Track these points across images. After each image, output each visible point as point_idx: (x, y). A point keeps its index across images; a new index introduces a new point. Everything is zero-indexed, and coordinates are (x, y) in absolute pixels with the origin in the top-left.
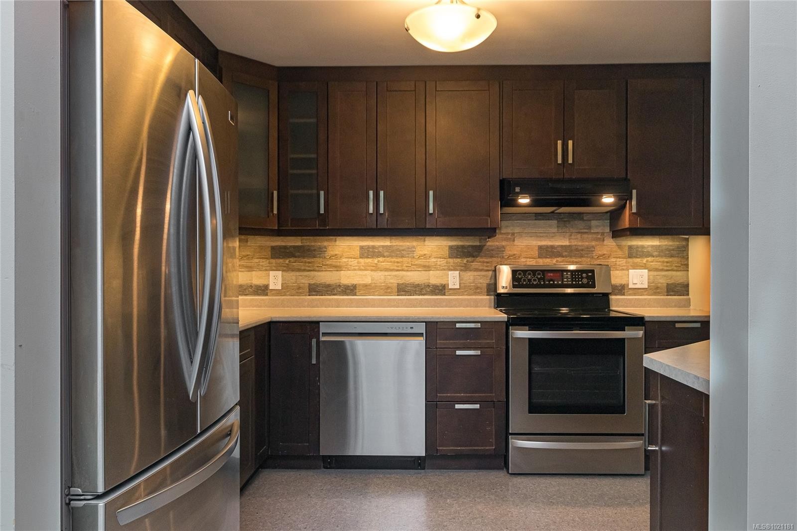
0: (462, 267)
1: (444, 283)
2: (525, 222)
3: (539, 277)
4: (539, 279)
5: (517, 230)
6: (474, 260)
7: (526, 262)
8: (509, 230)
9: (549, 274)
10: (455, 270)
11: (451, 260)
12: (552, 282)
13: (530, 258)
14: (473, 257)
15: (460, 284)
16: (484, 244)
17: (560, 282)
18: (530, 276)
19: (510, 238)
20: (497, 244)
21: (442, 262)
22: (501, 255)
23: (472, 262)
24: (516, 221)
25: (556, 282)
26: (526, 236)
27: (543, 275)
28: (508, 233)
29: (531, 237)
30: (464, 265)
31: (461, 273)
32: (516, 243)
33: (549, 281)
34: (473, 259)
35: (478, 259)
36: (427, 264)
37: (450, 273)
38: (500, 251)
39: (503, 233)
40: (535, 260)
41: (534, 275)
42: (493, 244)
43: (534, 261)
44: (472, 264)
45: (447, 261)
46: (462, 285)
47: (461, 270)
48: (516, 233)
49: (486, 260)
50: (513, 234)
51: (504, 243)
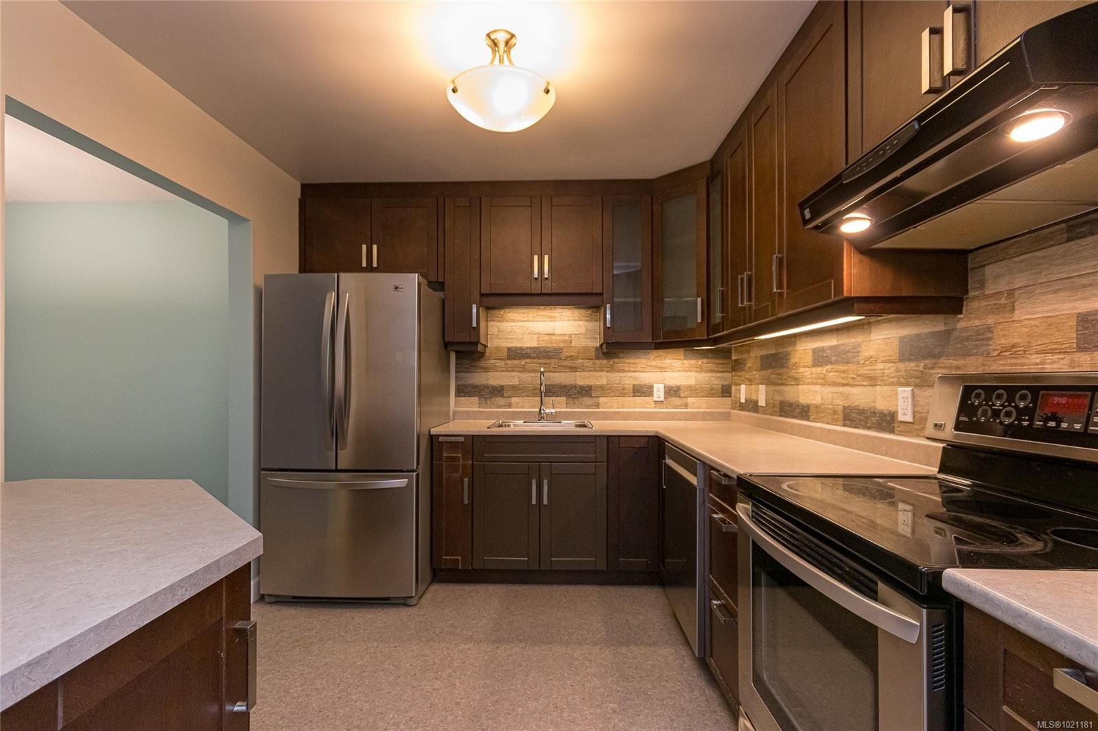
0: (918, 378)
1: (893, 409)
2: (1038, 254)
3: (1022, 405)
4: (1021, 412)
5: (1020, 281)
6: (935, 363)
7: (1042, 363)
8: (1002, 286)
9: (1056, 399)
10: (907, 385)
11: (902, 366)
12: (1052, 424)
13: (1053, 352)
14: (934, 357)
15: (914, 412)
16: (953, 327)
17: (1077, 426)
18: (998, 403)
19: (1004, 306)
20: (977, 322)
21: (890, 369)
22: (985, 348)
23: (933, 368)
24: (1017, 259)
25: (1064, 425)
26: (1045, 293)
27: (1034, 401)
28: (998, 294)
29: (1056, 292)
30: (920, 375)
31: (917, 391)
32: (1018, 315)
33: (1046, 420)
34: (934, 361)
35: (940, 361)
36: (872, 373)
37: (900, 389)
38: (982, 340)
39: (989, 296)
40: (1068, 357)
41: (1010, 399)
42: (970, 324)
43: (1066, 361)
44: (932, 371)
45: (897, 368)
46: (918, 416)
47: (916, 386)
48: (1020, 288)
49: (956, 363)
50: (1011, 293)
51: (990, 320)
